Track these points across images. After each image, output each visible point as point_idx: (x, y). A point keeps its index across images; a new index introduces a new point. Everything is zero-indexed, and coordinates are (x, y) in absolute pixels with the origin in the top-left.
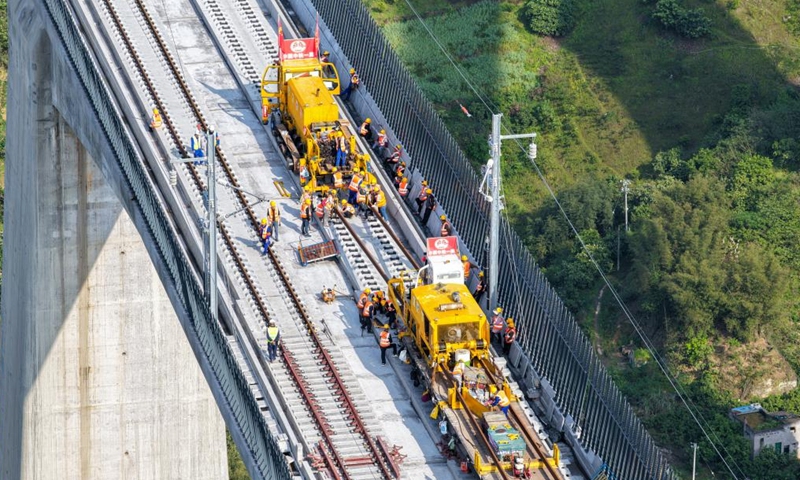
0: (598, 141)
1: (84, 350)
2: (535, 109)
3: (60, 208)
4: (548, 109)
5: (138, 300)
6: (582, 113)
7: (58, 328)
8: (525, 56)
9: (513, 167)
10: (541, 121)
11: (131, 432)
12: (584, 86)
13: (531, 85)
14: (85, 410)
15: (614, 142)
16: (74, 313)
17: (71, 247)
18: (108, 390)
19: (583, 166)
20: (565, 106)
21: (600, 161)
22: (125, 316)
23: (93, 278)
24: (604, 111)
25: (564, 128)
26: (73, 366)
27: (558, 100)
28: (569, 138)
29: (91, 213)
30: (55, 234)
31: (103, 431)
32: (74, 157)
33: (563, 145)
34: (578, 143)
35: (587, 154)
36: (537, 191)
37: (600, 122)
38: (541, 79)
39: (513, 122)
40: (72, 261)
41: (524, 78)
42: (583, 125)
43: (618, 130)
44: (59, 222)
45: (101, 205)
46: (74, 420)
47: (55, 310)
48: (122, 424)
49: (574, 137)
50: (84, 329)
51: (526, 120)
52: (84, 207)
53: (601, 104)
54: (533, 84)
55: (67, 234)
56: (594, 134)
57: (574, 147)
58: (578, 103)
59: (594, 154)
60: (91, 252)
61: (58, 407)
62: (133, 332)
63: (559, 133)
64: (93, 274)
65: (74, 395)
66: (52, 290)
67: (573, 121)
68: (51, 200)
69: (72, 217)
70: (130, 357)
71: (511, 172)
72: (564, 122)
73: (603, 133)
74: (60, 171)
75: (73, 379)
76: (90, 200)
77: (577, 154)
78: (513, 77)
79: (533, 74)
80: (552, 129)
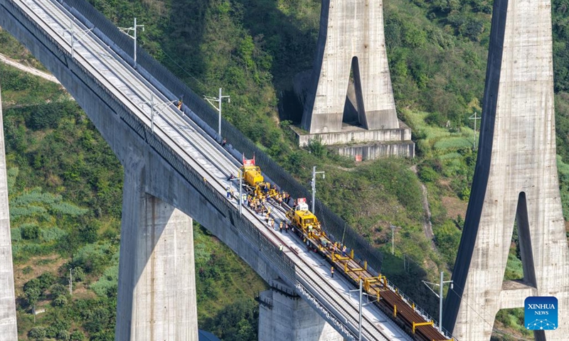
0: (242, 284)
1: (152, 273)
2: (211, 270)
3: (146, 226)
4: (217, 269)
5: (170, 256)
6: (234, 271)
7: (145, 265)
8: (204, 246)
9: (202, 297)
10: (214, 275)
11: (167, 300)
12: (234, 259)
13: (208, 259)
14: (153, 293)
15: (250, 284)
16: (150, 260)
17: (149, 239)
18: (160, 286)
19: (235, 295)
20: (226, 268)
21: (243, 292)
22: (166, 261)
23: (156, 248)
24: (244, 270)
25: (225, 278)
26: (149, 278)
27: (222, 265)
28: (229, 283)
29: (156, 227)
30: (145, 234)
31: (158, 300)
32: (151, 209)
33: (225, 286)
34: (232, 285)
35: (237, 289)
36: (214, 308)
37: (242, 275)
38: (213, 256)
39: (201, 276)
40: (149, 243)
41: (205, 256)
42: (235, 276)
43: (251, 278)
44: (146, 230)
45: (159, 225)
46: (149, 296)
47: (144, 259)
48: (164, 298)
49: (231, 282)
50: (153, 266)
51: (207, 274)
52: (154, 225)
53: (242, 266)
54: (209, 259)
55: (148, 234)
56: (240, 280)
57: (231, 287)
58: (231, 266)
59: (241, 289)
60: (155, 240)
61: (144, 292)
62: (168, 267)
63: (223, 280)
64: (156, 247)
65: (149, 288)
66: (143, 253)
67: (230, 275)
68: (144, 223)
69: (150, 229)
70: (168, 275)
71: (201, 299)
72: (225, 275)
73: (244, 280)
74: (146, 213)
75: (149, 282)
76: (156, 223)
77: (232, 289)
78: (199, 255)
79: (208, 254)
80: (220, 279)
